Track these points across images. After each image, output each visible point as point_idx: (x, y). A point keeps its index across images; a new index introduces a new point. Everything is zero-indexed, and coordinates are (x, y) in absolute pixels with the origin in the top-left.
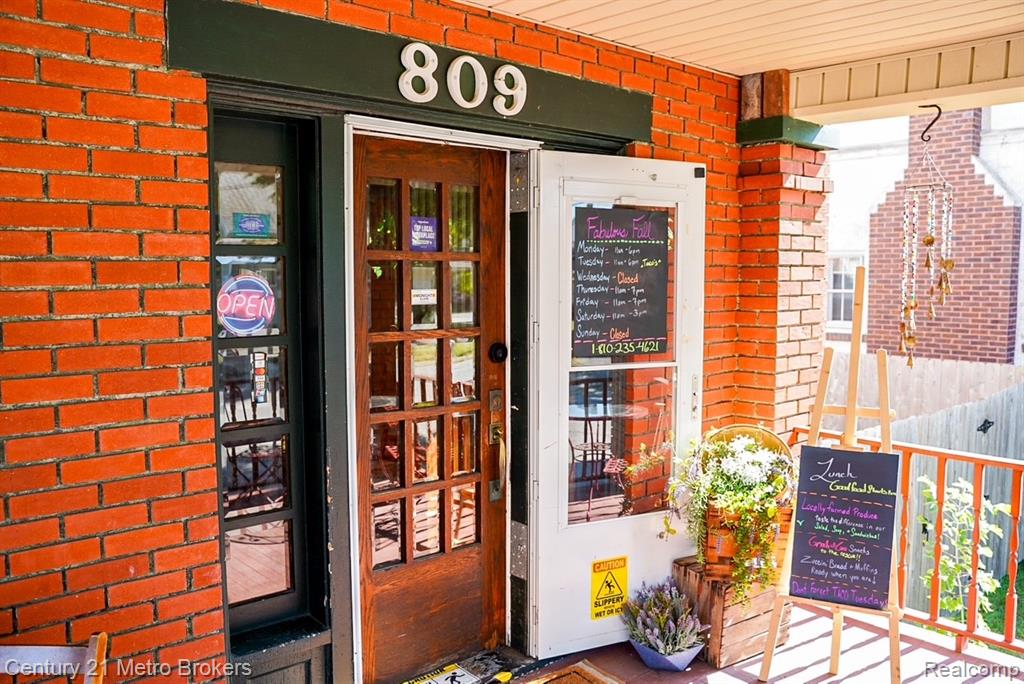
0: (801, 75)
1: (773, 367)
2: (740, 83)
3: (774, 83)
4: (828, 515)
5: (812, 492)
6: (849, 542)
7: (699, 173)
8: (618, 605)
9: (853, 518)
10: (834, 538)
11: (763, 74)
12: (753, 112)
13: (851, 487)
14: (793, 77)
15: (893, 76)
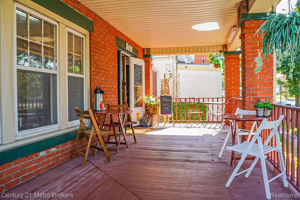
0: (152, 49)
1: (150, 93)
2: (144, 49)
3: (148, 50)
4: (164, 104)
5: (162, 102)
6: (167, 107)
7: (144, 61)
8: (139, 120)
9: (167, 104)
10: (165, 107)
11: (147, 48)
12: (146, 53)
13: (166, 100)
14: (151, 49)
15: (164, 51)
